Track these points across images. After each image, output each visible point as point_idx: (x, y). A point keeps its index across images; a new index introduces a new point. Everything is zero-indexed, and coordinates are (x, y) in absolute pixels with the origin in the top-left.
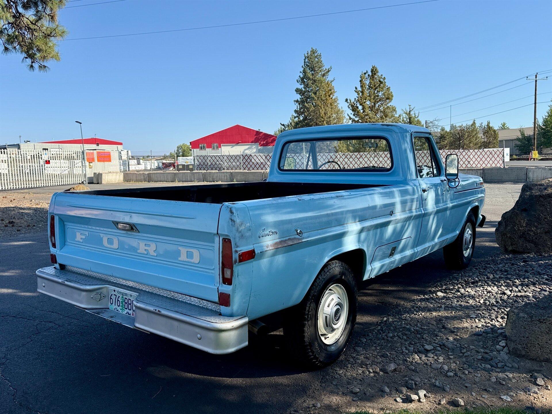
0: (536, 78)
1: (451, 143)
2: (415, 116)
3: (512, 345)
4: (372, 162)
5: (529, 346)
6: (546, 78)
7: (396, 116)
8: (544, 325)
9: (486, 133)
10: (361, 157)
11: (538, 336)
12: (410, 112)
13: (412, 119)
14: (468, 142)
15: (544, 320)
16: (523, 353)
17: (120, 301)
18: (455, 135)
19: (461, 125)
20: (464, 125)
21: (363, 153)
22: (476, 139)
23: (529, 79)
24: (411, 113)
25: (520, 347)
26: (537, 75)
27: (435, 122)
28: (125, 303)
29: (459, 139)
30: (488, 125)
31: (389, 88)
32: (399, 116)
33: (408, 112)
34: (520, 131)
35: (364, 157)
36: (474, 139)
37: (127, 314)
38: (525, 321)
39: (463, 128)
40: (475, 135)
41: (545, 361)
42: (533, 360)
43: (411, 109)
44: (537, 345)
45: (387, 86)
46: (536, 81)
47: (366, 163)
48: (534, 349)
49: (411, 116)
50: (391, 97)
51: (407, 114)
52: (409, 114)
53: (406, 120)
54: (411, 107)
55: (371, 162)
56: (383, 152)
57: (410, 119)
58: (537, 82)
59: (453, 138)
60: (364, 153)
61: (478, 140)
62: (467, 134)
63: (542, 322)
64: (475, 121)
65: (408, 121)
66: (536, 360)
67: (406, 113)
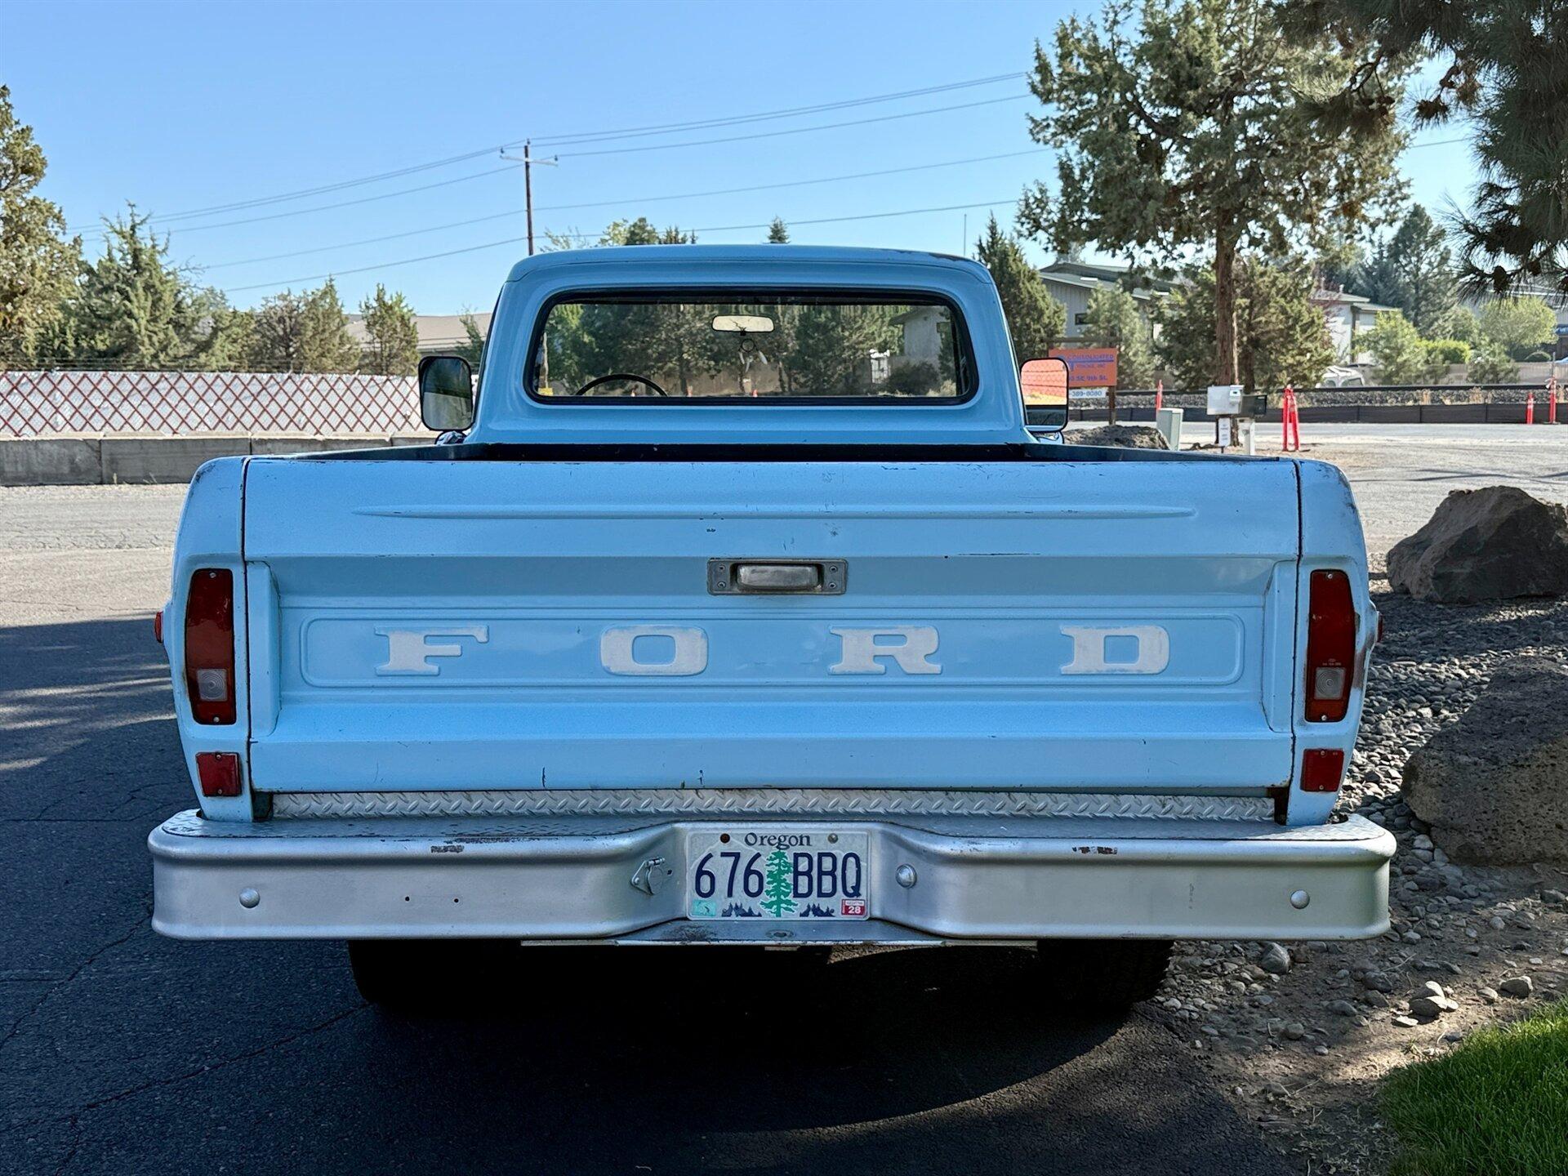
0: (527, 156)
1: (257, 354)
2: (154, 247)
3: (1457, 840)
4: (60, 410)
5: (1500, 832)
6: (552, 160)
7: (60, 238)
8: (1526, 773)
9: (375, 323)
10: (15, 387)
11: (1517, 802)
12: (133, 228)
13: (144, 257)
14: (317, 354)
15: (1527, 759)
16: (1489, 852)
17: (765, 874)
18: (270, 325)
19: (286, 293)
20: (297, 293)
21: (21, 374)
22: (342, 344)
23: (508, 158)
24: (139, 234)
25: (1478, 838)
26: (529, 149)
27: (187, 273)
28: (797, 874)
29: (285, 341)
30: (379, 299)
31: (29, 129)
32: (75, 241)
33: (127, 229)
34: (465, 323)
35: (26, 388)
36: (337, 341)
37: (811, 917)
38: (1483, 771)
39: (295, 303)
40: (338, 329)
41: (1537, 861)
42: (1509, 864)
43: (138, 220)
44: (1517, 827)
45: (17, 123)
46: (527, 165)
47: (36, 411)
48: (1512, 837)
49: (138, 246)
50: (39, 165)
51: (124, 237)
52: (132, 236)
53: (121, 259)
54: (136, 211)
55: (57, 411)
56: (102, 373)
57: (136, 254)
58: (530, 170)
59: (263, 336)
60: (28, 374)
61: (348, 346)
62: (311, 324)
63: (1522, 766)
64: (331, 280)
65: (130, 262)
66: (1515, 862)
67: (121, 233)
